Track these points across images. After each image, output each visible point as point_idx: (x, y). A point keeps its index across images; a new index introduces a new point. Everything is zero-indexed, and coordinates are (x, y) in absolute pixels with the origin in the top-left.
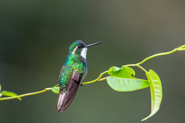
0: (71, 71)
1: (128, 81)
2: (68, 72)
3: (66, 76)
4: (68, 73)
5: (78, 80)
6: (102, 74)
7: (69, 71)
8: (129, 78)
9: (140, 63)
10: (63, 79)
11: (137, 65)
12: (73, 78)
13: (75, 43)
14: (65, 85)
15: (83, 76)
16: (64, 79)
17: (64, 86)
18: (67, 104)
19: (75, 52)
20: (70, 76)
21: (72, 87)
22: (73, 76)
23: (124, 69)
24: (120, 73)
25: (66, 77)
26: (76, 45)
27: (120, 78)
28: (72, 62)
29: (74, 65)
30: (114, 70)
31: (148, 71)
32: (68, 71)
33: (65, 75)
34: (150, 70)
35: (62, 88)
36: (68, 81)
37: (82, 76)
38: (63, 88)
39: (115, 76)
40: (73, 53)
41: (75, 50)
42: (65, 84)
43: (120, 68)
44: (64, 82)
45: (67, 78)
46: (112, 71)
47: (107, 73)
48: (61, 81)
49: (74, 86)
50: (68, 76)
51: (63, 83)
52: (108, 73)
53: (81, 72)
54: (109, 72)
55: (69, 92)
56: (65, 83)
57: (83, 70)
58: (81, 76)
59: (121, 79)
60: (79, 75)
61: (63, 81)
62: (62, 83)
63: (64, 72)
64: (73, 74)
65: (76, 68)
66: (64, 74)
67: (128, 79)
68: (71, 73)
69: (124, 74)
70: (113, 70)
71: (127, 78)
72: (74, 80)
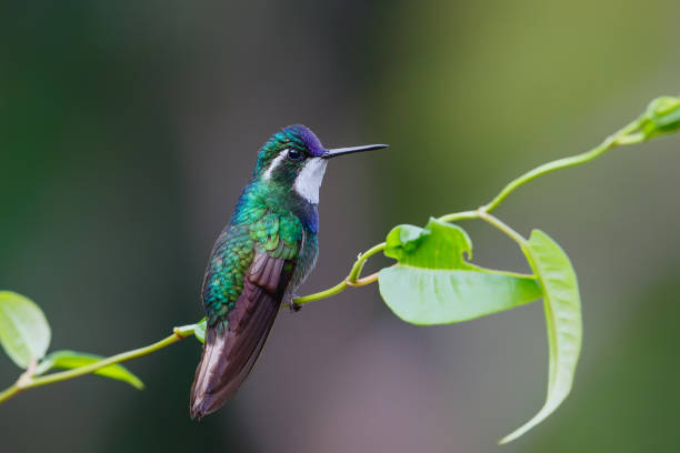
0: (246, 251)
1: (454, 282)
2: (237, 253)
3: (227, 269)
4: (236, 258)
5: (273, 284)
6: (362, 258)
7: (241, 248)
8: (456, 268)
9: (490, 206)
10: (216, 283)
11: (482, 212)
12: (253, 278)
13: (279, 136)
14: (225, 308)
15: (297, 268)
16: (221, 285)
17: (220, 313)
18: (225, 383)
19: (273, 172)
20: (245, 269)
21: (251, 312)
22: (256, 268)
23: (436, 230)
24: (424, 251)
25: (230, 275)
26: (283, 143)
27: (427, 270)
28: (255, 213)
29: (259, 224)
30: (405, 240)
31: (527, 237)
32: (235, 249)
33: (224, 265)
34: (536, 233)
35: (215, 318)
36: (237, 291)
37: (293, 269)
38: (219, 318)
39: (410, 264)
40: (267, 175)
41: (276, 162)
42: (224, 304)
43: (423, 227)
44: (220, 296)
45: (234, 278)
46: (398, 244)
47: (382, 251)
48: (210, 289)
49: (260, 308)
50: (235, 271)
51: (218, 300)
52: (387, 254)
53: (289, 253)
54: (387, 249)
55: (238, 332)
56: (225, 300)
57: (299, 242)
58: (289, 267)
59: (428, 274)
60: (278, 265)
61: (216, 291)
62: (212, 299)
63: (222, 256)
64: (255, 260)
65: (269, 236)
66: (220, 263)
67: (453, 272)
68: (248, 255)
69: (437, 252)
70: (399, 239)
71: (450, 268)
72: (261, 287)
